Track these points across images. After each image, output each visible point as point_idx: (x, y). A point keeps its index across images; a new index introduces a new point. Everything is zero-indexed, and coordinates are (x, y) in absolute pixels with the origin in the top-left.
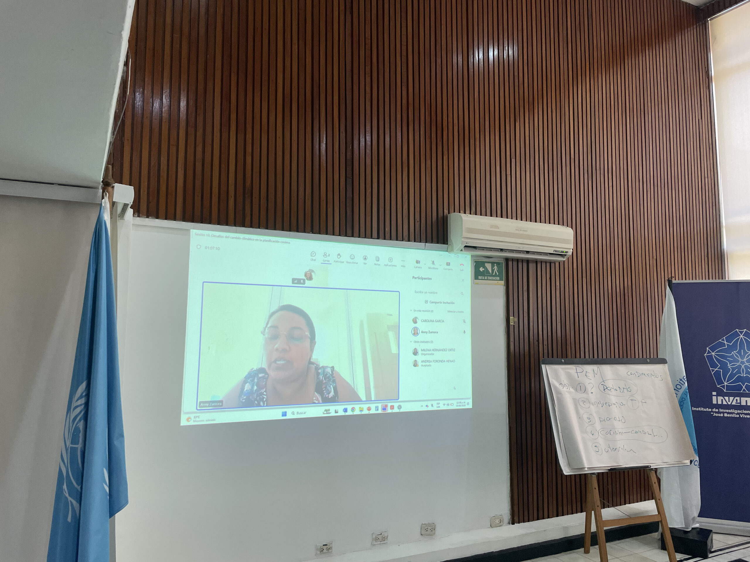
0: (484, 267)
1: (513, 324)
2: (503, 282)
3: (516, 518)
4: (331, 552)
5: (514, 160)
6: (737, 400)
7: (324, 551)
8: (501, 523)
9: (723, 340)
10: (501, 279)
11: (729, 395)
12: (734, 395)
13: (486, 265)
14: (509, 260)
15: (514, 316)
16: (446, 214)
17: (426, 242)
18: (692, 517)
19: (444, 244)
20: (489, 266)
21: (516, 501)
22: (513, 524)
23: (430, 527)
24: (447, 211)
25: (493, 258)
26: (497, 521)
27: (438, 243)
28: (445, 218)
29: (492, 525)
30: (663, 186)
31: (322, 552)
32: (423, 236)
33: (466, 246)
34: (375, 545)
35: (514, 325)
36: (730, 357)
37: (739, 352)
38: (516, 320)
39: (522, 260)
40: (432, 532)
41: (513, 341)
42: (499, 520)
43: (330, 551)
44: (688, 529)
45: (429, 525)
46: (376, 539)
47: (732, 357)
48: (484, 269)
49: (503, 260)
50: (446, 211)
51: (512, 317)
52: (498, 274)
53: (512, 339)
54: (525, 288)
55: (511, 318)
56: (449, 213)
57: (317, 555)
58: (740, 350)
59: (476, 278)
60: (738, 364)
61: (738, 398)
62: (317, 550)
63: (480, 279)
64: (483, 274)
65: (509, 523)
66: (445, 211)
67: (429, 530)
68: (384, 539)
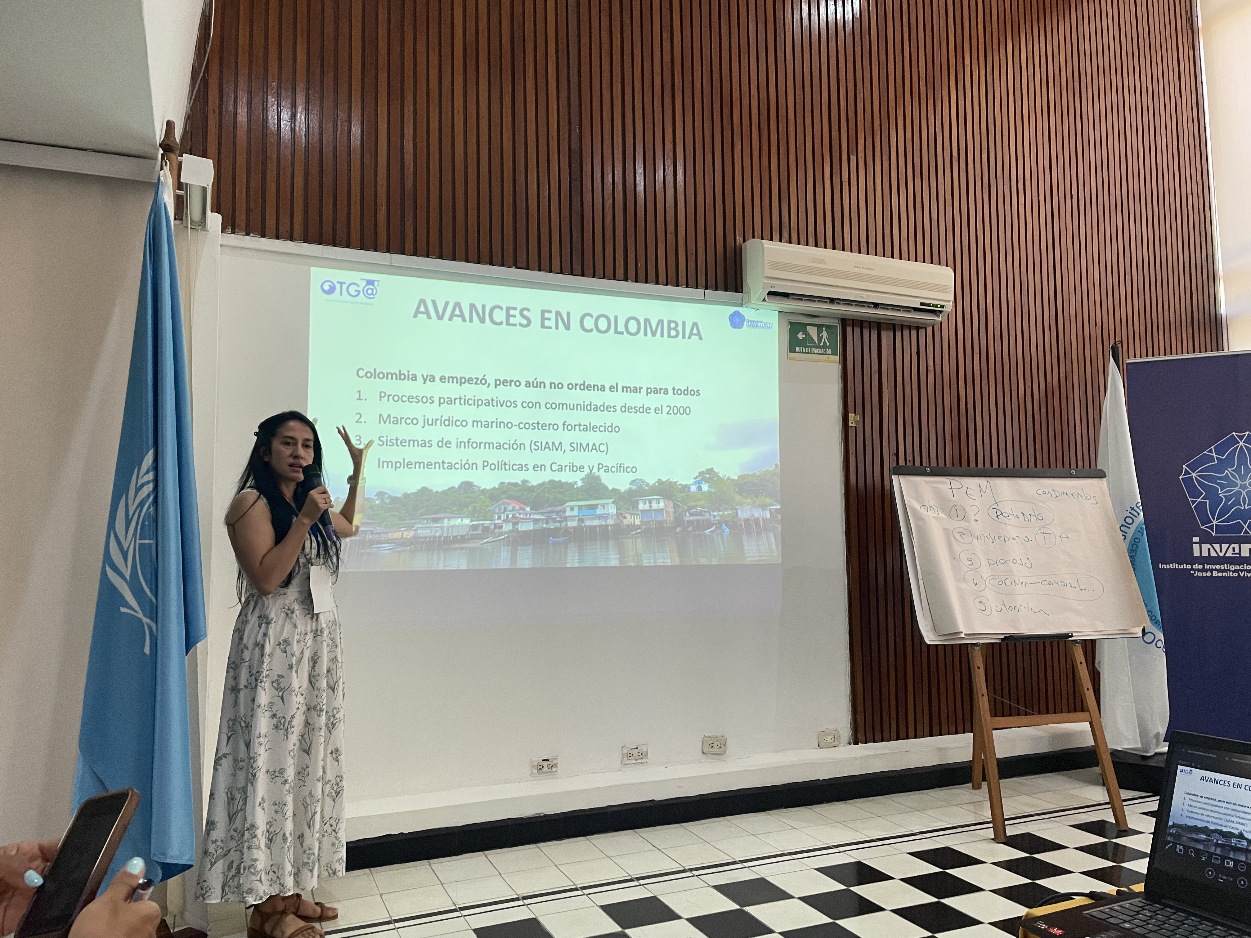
0: (805, 332)
1: (854, 425)
2: (837, 358)
3: (860, 736)
4: (556, 772)
5: (855, 157)
6: (1234, 549)
7: (545, 769)
8: (836, 743)
9: (1211, 451)
10: (834, 353)
11: (1220, 541)
12: (1230, 541)
13: (809, 328)
14: (848, 322)
15: (855, 413)
16: (740, 243)
17: (706, 288)
18: (1155, 732)
19: (736, 292)
20: (813, 332)
21: (860, 708)
22: (856, 743)
23: (717, 741)
24: (741, 239)
25: (820, 318)
26: (829, 739)
27: (726, 290)
28: (738, 249)
29: (820, 745)
30: (1113, 206)
31: (540, 771)
32: (701, 280)
33: (771, 293)
34: (627, 764)
35: (856, 427)
36: (1221, 478)
37: (1238, 470)
38: (858, 418)
39: (870, 322)
40: (720, 750)
41: (854, 453)
42: (832, 737)
43: (554, 769)
44: (1147, 752)
45: (715, 737)
46: (629, 756)
47: (1226, 478)
48: (804, 336)
49: (837, 321)
50: (739, 239)
51: (853, 415)
52: (828, 344)
53: (852, 449)
54: (875, 367)
55: (851, 416)
56: (744, 241)
57: (532, 775)
58: (1239, 468)
59: (792, 350)
60: (1237, 489)
61: (1236, 546)
62: (533, 767)
63: (798, 352)
64: (802, 344)
65: (850, 743)
66: (737, 237)
67: (715, 746)
68: (642, 755)
